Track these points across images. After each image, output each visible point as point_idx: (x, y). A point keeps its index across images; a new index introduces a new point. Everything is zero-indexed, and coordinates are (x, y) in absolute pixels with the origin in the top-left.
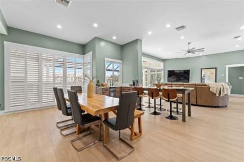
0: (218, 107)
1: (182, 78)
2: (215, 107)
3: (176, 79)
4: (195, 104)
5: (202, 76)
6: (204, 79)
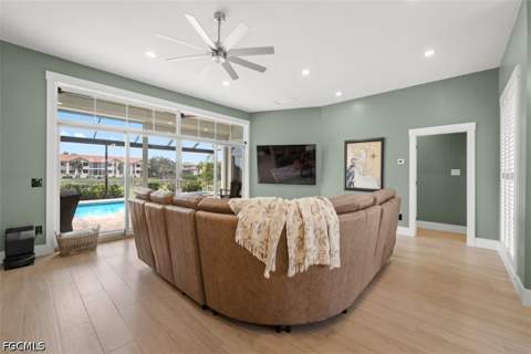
5: (349, 164)
6: (352, 174)
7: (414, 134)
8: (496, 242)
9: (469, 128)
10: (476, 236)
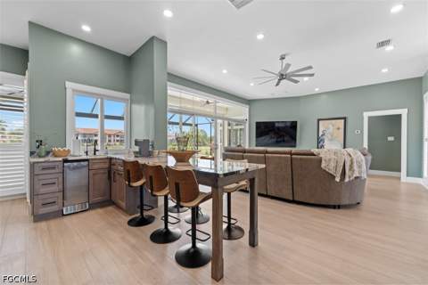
0: (339, 207)
1: (286, 139)
2: (334, 207)
3: (275, 140)
4: (291, 199)
5: (321, 134)
6: (323, 140)
7: (366, 115)
8: (420, 179)
9: (404, 112)
10: (407, 176)
